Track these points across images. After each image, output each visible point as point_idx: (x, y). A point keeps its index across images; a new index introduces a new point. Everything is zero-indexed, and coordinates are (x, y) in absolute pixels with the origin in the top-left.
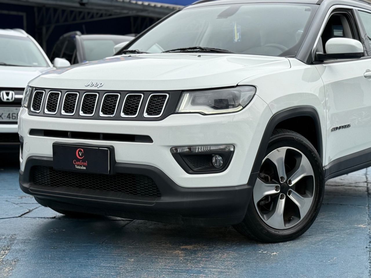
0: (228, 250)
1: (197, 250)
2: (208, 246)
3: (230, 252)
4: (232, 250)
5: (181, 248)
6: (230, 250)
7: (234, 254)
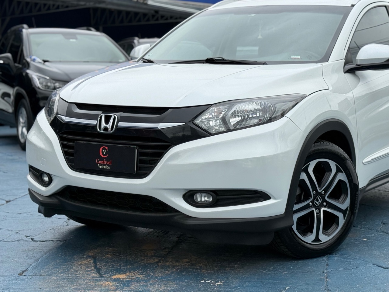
0: (166, 280)
1: (132, 280)
2: (145, 274)
3: (168, 283)
4: (171, 280)
5: (113, 278)
6: (168, 280)
7: (173, 285)
